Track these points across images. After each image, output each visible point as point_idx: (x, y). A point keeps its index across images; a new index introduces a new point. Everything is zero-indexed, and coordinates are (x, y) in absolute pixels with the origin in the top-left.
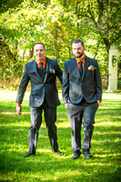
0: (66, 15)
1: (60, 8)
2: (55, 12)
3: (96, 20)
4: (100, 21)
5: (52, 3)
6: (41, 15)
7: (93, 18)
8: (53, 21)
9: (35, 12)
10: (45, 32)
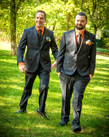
0: (75, 9)
1: (73, 5)
2: (70, 7)
3: (91, 14)
4: (93, 15)
5: (69, 2)
6: (62, 8)
7: (89, 13)
8: (68, 12)
9: (59, 5)
10: (64, 17)
